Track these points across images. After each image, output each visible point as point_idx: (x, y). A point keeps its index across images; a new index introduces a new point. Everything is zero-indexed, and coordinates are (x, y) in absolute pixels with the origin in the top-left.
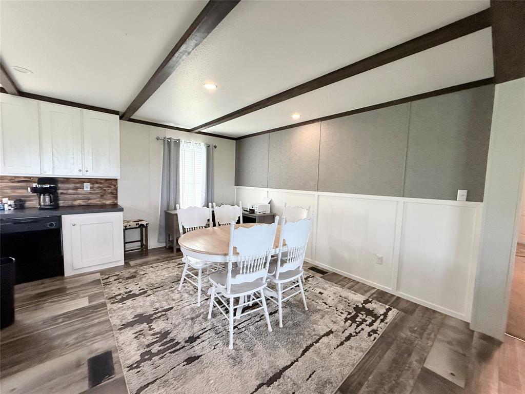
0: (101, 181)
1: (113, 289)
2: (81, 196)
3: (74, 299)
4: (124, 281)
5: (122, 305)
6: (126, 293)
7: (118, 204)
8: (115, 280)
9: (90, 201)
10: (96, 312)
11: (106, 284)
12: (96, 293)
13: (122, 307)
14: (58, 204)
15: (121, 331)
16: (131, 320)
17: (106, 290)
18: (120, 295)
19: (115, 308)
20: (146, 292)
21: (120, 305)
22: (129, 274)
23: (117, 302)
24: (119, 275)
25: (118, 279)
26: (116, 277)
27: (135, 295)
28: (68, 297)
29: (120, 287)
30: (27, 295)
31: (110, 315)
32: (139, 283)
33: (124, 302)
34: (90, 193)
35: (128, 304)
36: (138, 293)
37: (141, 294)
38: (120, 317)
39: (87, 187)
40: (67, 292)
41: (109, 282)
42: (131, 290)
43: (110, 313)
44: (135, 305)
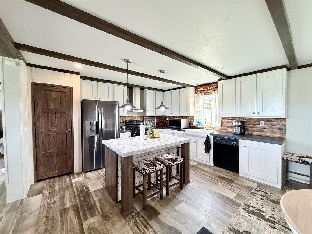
0: (271, 120)
1: (253, 200)
2: (257, 129)
3: (231, 190)
4: (266, 200)
5: (247, 216)
6: (259, 210)
7: (286, 138)
8: (262, 195)
9: (263, 133)
10: (232, 206)
11: (253, 194)
12: (243, 195)
13: (246, 217)
14: (245, 133)
15: (229, 231)
16: (241, 231)
17: (249, 198)
18: (254, 207)
19: (241, 213)
20: (274, 223)
21: (246, 214)
22: (276, 198)
23: (247, 211)
24: (268, 193)
25: (264, 196)
26: (264, 194)
27: (263, 217)
28: (230, 187)
29: (259, 202)
30: (219, 175)
31: (235, 215)
32: (277, 211)
33: (250, 215)
34: (264, 128)
35: (251, 218)
36: (267, 217)
37: (268, 220)
38: (238, 222)
39: (262, 124)
40: (232, 184)
41: (256, 194)
42: (265, 211)
43: (236, 214)
44: (255, 224)
